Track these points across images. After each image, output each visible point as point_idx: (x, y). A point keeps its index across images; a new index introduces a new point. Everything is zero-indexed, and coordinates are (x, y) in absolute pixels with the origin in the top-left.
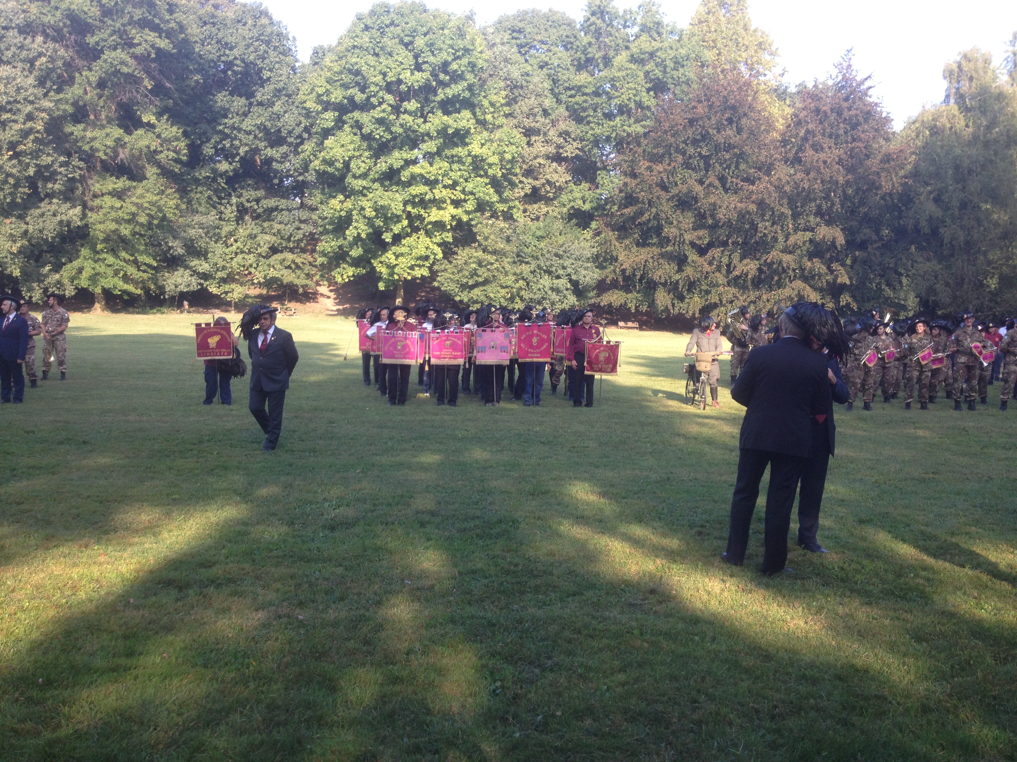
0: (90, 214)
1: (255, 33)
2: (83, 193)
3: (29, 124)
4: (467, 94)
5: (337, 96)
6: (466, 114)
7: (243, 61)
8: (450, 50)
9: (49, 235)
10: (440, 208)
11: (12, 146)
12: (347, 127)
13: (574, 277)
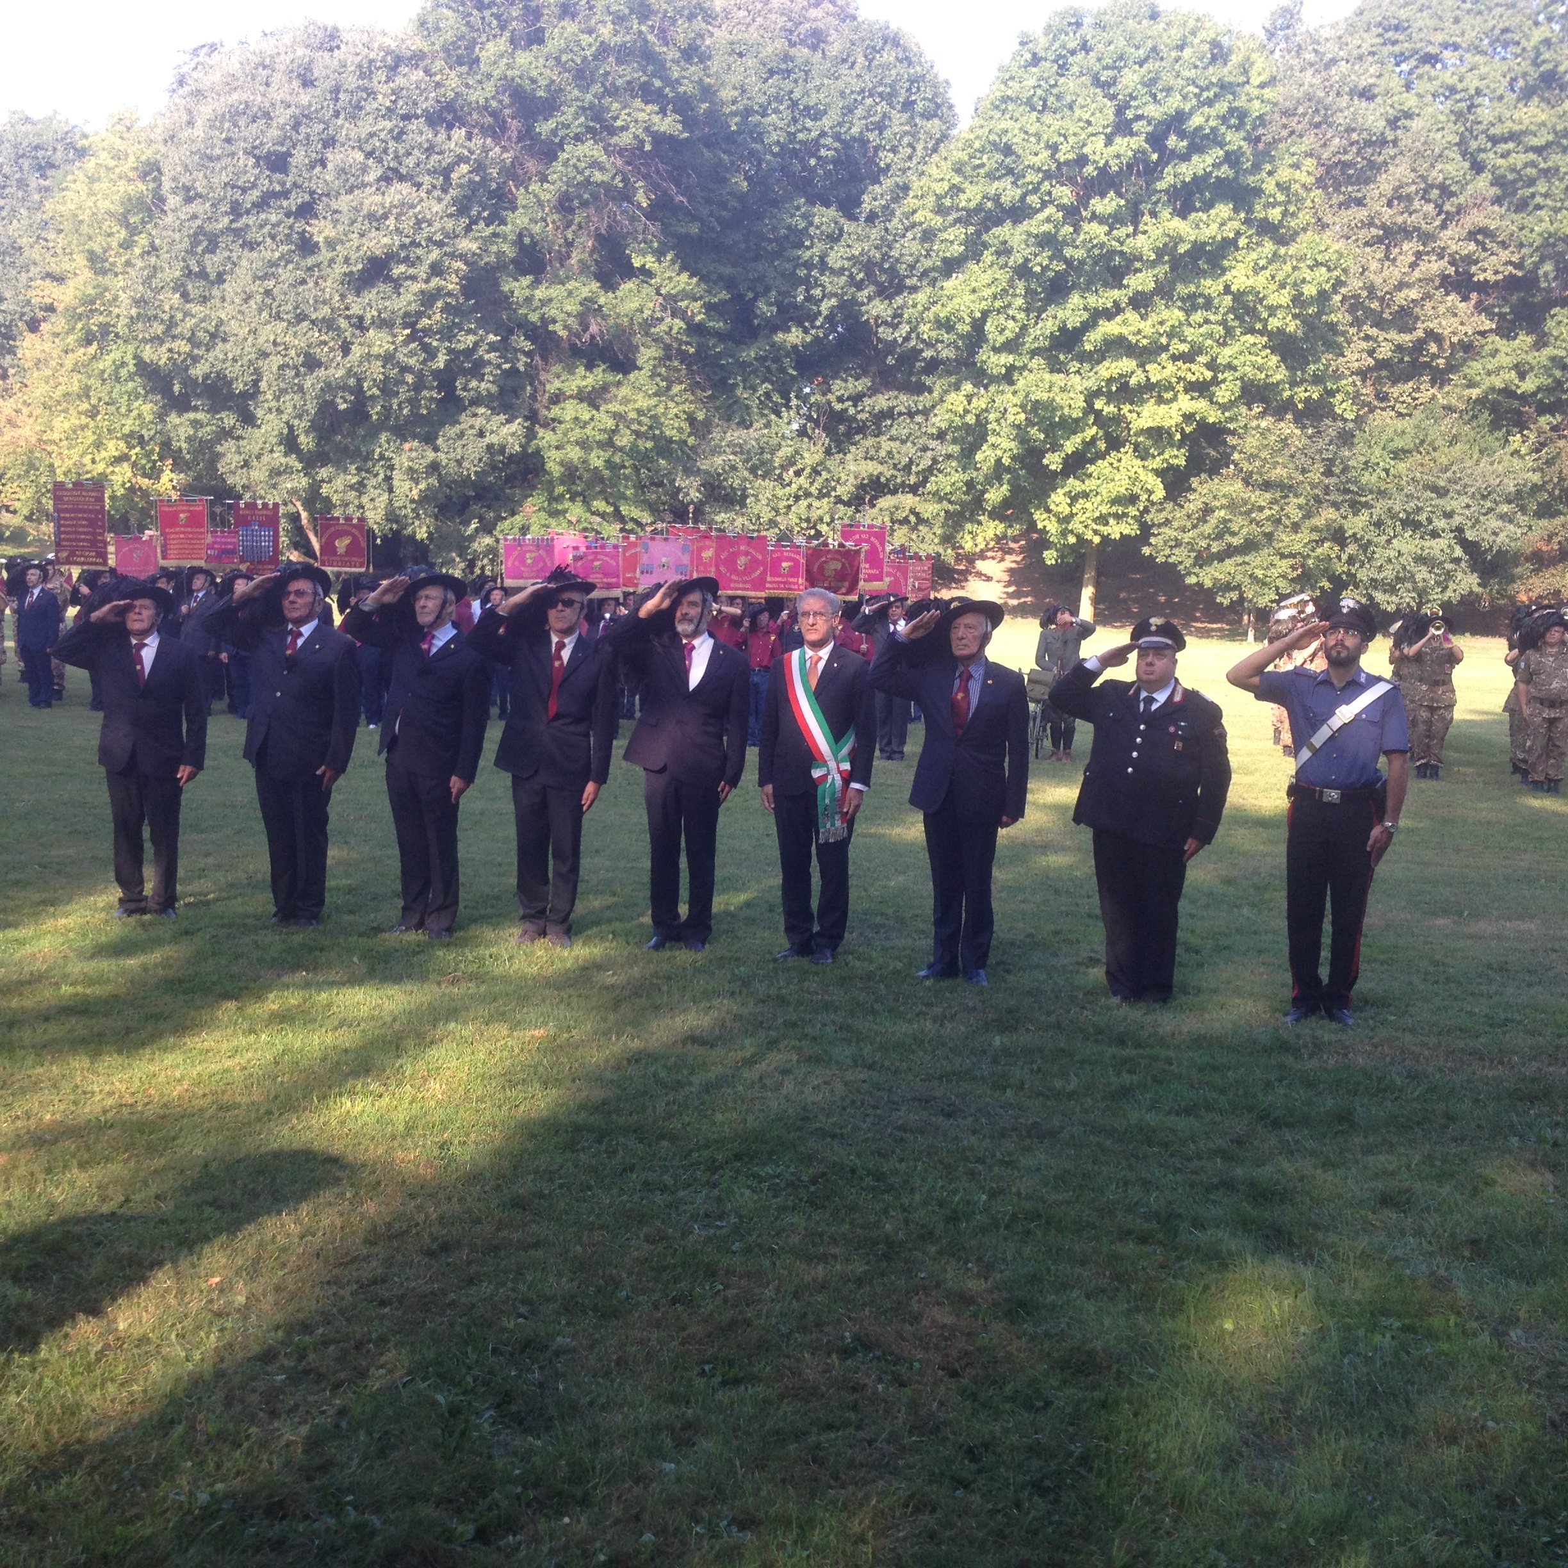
0: (541, 432)
1: (868, 80)
2: (533, 397)
3: (435, 282)
4: (1225, 171)
5: (972, 196)
6: (1223, 210)
7: (837, 137)
8: (1191, 88)
9: (471, 469)
10: (1160, 401)
11: (410, 320)
12: (988, 257)
13: (1470, 535)
